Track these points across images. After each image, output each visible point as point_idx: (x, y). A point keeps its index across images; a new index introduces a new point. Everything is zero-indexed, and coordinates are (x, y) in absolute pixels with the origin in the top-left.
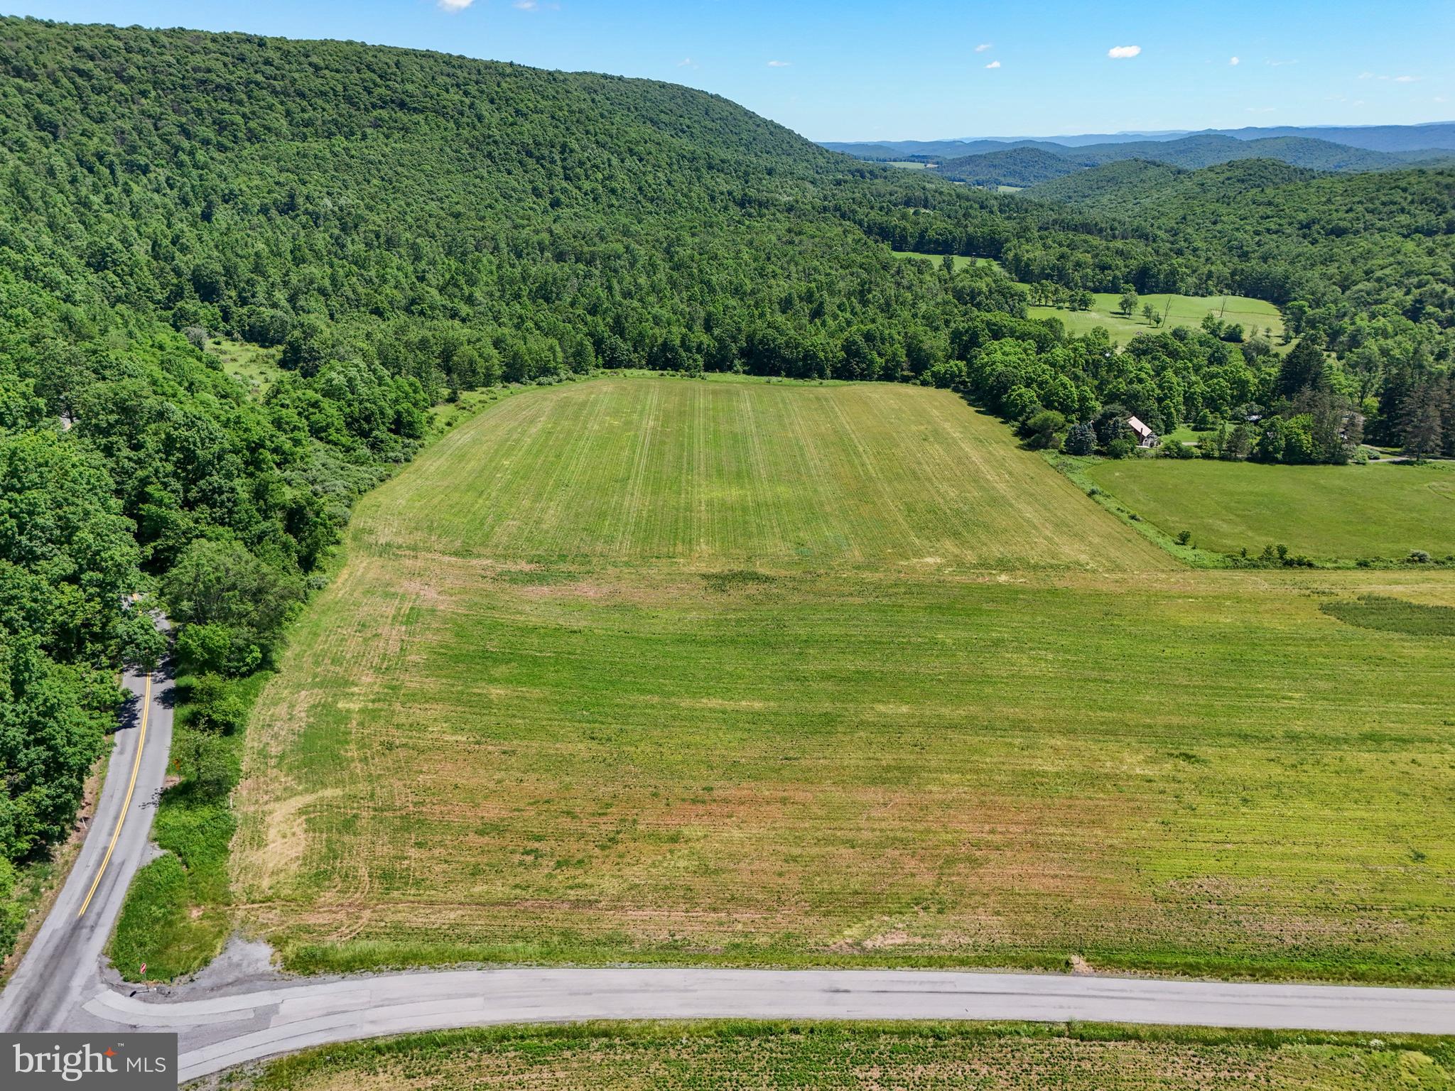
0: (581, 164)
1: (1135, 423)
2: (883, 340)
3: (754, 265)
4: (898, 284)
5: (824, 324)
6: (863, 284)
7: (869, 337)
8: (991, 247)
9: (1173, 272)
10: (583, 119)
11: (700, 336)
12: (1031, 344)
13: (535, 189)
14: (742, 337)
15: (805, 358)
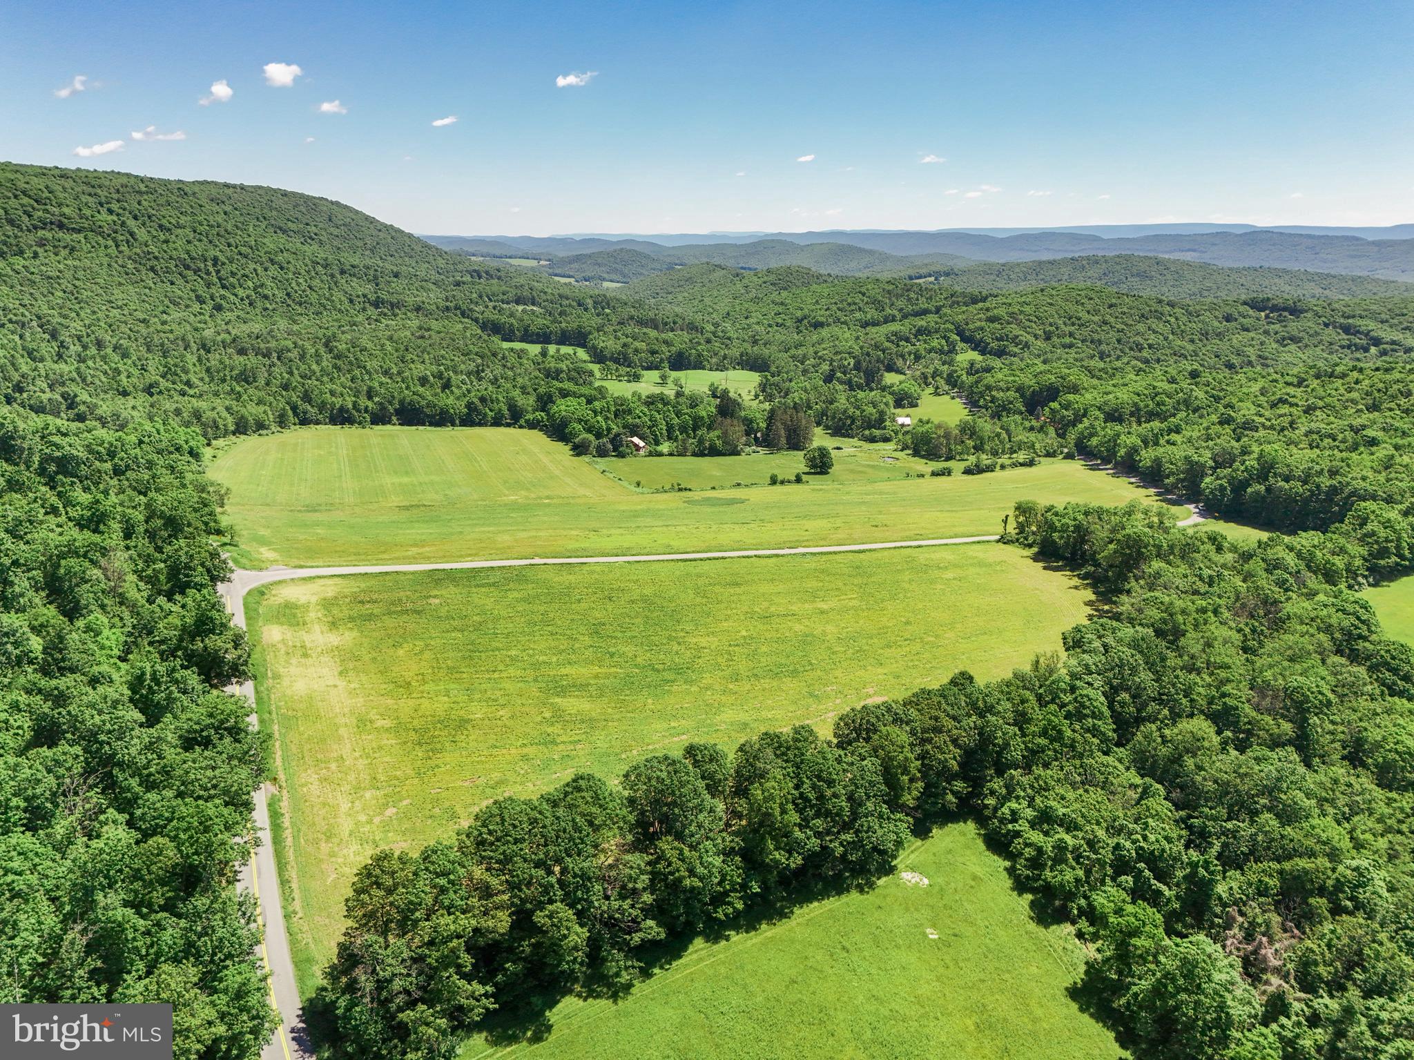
0: (233, 274)
1: (636, 440)
2: (492, 402)
3: (396, 354)
4: (504, 366)
5: (452, 392)
6: (478, 366)
7: (483, 400)
8: (578, 338)
9: (700, 355)
10: (223, 233)
11: (364, 402)
12: (583, 400)
13: (198, 297)
14: (396, 401)
15: (441, 413)
